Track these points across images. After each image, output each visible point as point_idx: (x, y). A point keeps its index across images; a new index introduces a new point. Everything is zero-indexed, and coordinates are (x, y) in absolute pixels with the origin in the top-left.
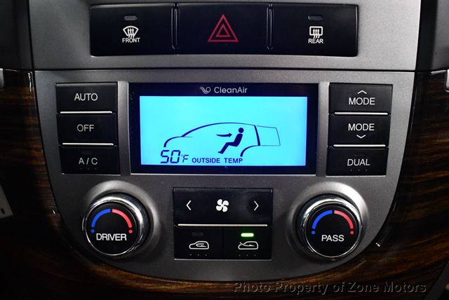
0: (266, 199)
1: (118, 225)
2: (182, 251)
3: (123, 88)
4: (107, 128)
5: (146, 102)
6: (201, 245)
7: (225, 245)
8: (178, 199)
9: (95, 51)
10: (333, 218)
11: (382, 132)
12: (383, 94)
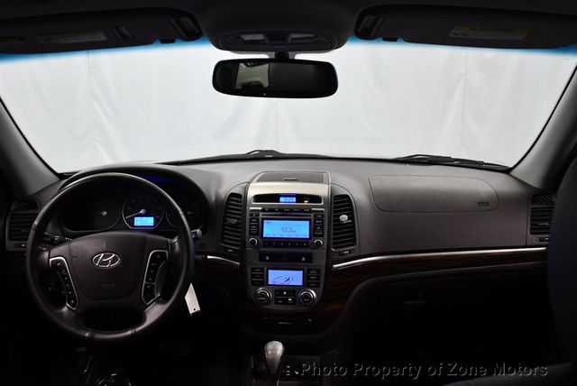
0: (294, 292)
1: (263, 296)
2: (277, 303)
3: (265, 269)
4: (262, 276)
5: (270, 271)
6: (280, 302)
7: (285, 302)
8: (276, 291)
9: (260, 261)
10: (307, 296)
11: (318, 278)
12: (318, 271)
